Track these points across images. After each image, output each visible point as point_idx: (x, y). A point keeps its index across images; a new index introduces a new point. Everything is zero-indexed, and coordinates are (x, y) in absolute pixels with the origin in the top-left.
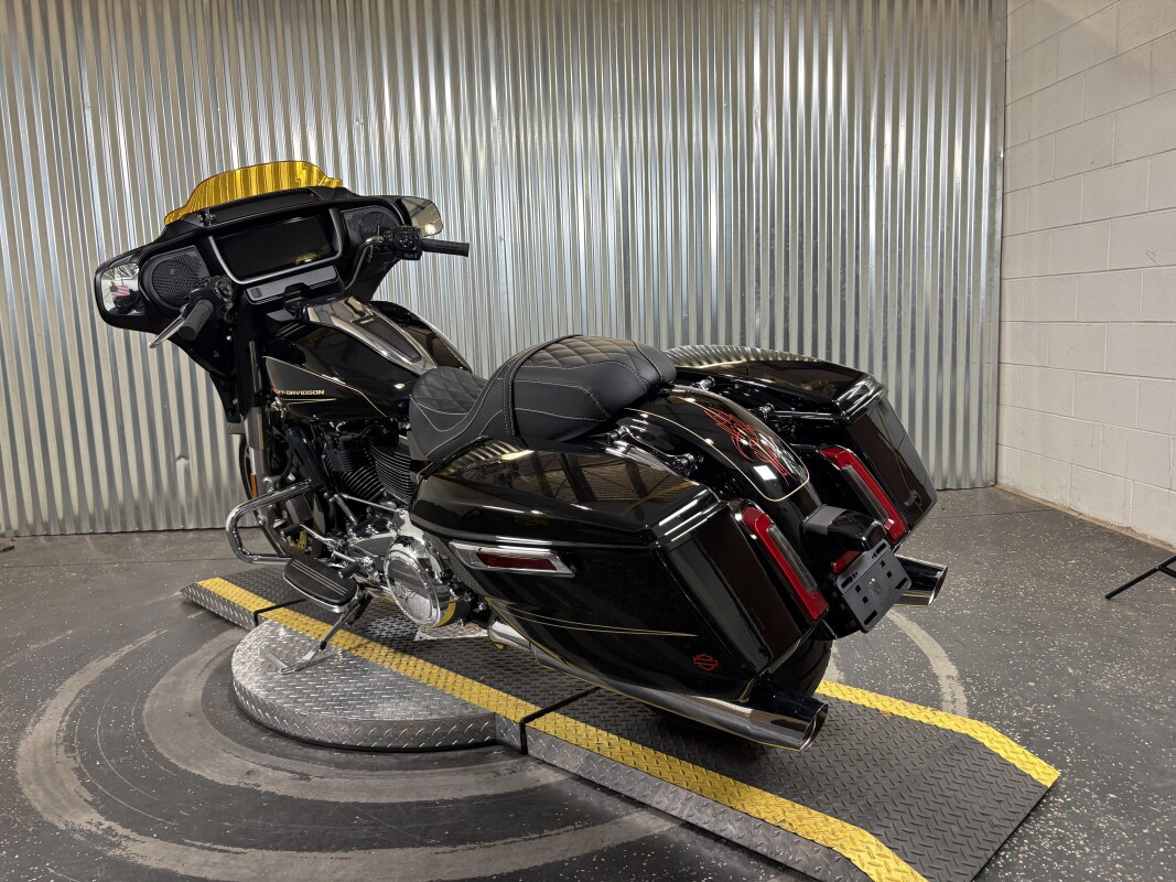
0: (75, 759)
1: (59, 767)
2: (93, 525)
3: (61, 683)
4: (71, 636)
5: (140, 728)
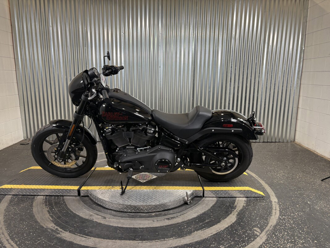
0: (48, 208)
1: (43, 210)
5: (63, 200)
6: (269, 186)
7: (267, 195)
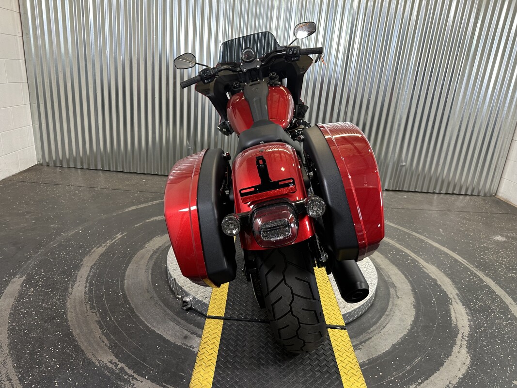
0: (96, 314)
1: (88, 318)
2: (82, 164)
3: (81, 261)
4: (81, 230)
5: (124, 296)
6: (496, 283)
7: (502, 302)
